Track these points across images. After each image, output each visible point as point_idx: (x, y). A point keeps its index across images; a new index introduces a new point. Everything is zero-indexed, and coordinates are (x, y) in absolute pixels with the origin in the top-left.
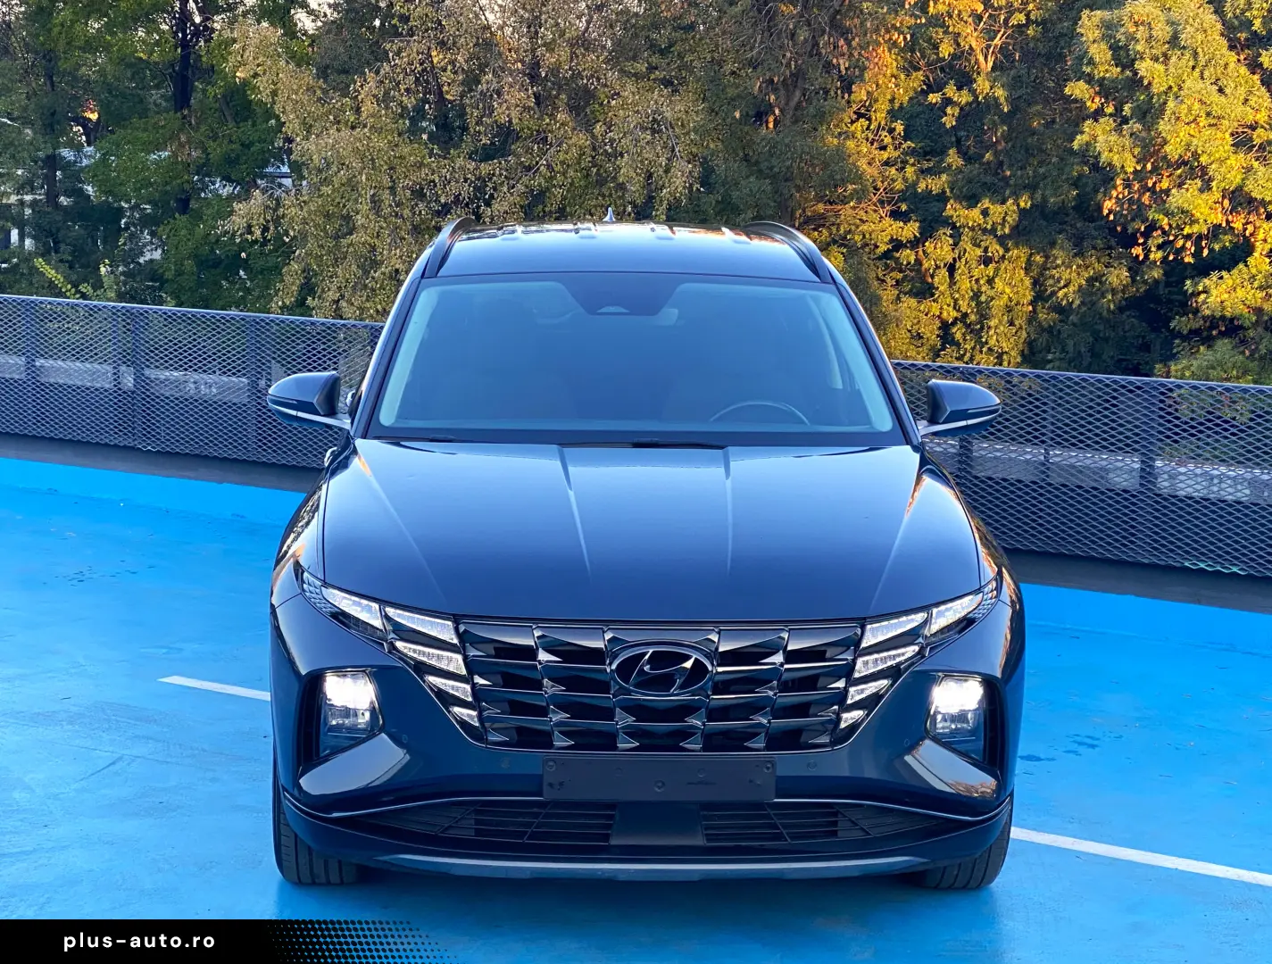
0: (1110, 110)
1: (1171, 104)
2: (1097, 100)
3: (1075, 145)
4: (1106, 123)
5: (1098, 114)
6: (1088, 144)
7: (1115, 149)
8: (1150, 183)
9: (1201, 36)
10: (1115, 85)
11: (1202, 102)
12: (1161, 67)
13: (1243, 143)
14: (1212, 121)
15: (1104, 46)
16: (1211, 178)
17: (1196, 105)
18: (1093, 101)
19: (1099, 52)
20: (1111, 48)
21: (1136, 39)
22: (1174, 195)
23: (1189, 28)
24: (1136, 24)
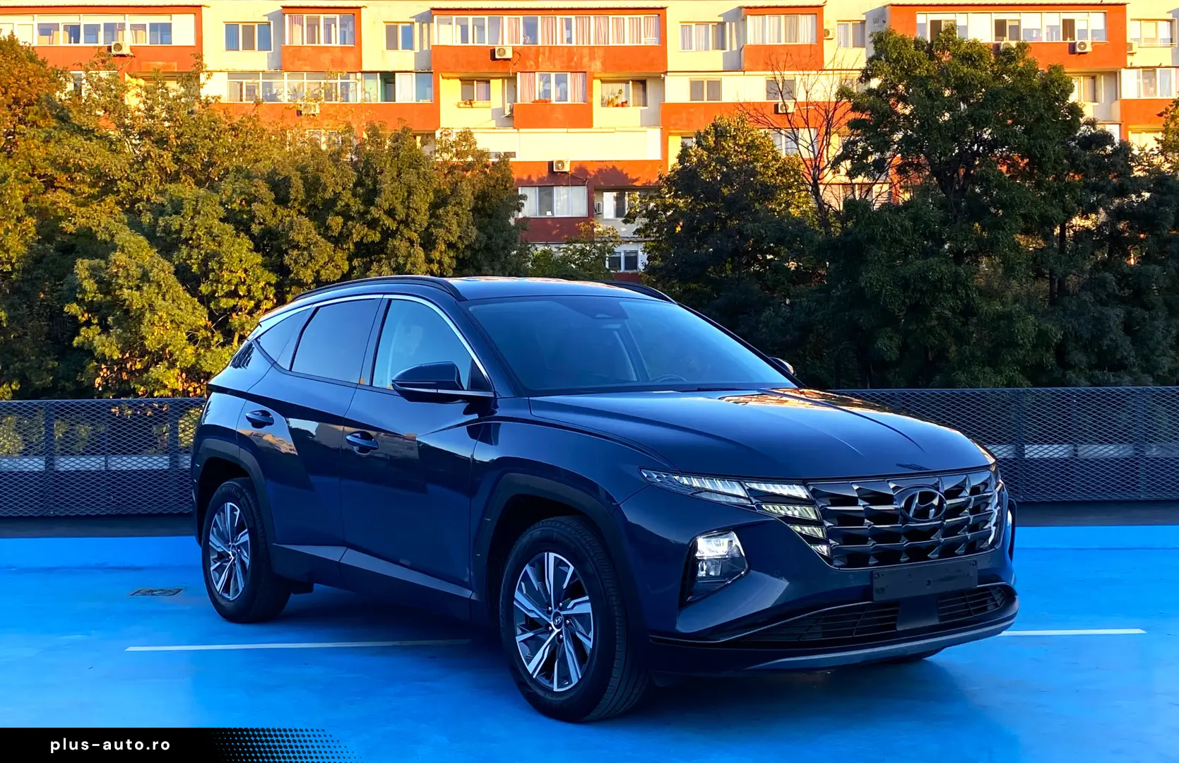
0: (96, 321)
1: (148, 315)
2: (86, 315)
3: (75, 343)
4: (96, 329)
5: (88, 324)
6: (83, 343)
7: (107, 346)
8: (128, 366)
9: (163, 275)
10: (100, 304)
11: (167, 313)
12: (138, 293)
13: (192, 339)
14: (174, 326)
15: (92, 281)
16: (176, 360)
17: (165, 316)
18: (83, 316)
19: (89, 285)
20: (96, 282)
21: (118, 276)
22: (152, 372)
23: (155, 270)
24: (118, 267)
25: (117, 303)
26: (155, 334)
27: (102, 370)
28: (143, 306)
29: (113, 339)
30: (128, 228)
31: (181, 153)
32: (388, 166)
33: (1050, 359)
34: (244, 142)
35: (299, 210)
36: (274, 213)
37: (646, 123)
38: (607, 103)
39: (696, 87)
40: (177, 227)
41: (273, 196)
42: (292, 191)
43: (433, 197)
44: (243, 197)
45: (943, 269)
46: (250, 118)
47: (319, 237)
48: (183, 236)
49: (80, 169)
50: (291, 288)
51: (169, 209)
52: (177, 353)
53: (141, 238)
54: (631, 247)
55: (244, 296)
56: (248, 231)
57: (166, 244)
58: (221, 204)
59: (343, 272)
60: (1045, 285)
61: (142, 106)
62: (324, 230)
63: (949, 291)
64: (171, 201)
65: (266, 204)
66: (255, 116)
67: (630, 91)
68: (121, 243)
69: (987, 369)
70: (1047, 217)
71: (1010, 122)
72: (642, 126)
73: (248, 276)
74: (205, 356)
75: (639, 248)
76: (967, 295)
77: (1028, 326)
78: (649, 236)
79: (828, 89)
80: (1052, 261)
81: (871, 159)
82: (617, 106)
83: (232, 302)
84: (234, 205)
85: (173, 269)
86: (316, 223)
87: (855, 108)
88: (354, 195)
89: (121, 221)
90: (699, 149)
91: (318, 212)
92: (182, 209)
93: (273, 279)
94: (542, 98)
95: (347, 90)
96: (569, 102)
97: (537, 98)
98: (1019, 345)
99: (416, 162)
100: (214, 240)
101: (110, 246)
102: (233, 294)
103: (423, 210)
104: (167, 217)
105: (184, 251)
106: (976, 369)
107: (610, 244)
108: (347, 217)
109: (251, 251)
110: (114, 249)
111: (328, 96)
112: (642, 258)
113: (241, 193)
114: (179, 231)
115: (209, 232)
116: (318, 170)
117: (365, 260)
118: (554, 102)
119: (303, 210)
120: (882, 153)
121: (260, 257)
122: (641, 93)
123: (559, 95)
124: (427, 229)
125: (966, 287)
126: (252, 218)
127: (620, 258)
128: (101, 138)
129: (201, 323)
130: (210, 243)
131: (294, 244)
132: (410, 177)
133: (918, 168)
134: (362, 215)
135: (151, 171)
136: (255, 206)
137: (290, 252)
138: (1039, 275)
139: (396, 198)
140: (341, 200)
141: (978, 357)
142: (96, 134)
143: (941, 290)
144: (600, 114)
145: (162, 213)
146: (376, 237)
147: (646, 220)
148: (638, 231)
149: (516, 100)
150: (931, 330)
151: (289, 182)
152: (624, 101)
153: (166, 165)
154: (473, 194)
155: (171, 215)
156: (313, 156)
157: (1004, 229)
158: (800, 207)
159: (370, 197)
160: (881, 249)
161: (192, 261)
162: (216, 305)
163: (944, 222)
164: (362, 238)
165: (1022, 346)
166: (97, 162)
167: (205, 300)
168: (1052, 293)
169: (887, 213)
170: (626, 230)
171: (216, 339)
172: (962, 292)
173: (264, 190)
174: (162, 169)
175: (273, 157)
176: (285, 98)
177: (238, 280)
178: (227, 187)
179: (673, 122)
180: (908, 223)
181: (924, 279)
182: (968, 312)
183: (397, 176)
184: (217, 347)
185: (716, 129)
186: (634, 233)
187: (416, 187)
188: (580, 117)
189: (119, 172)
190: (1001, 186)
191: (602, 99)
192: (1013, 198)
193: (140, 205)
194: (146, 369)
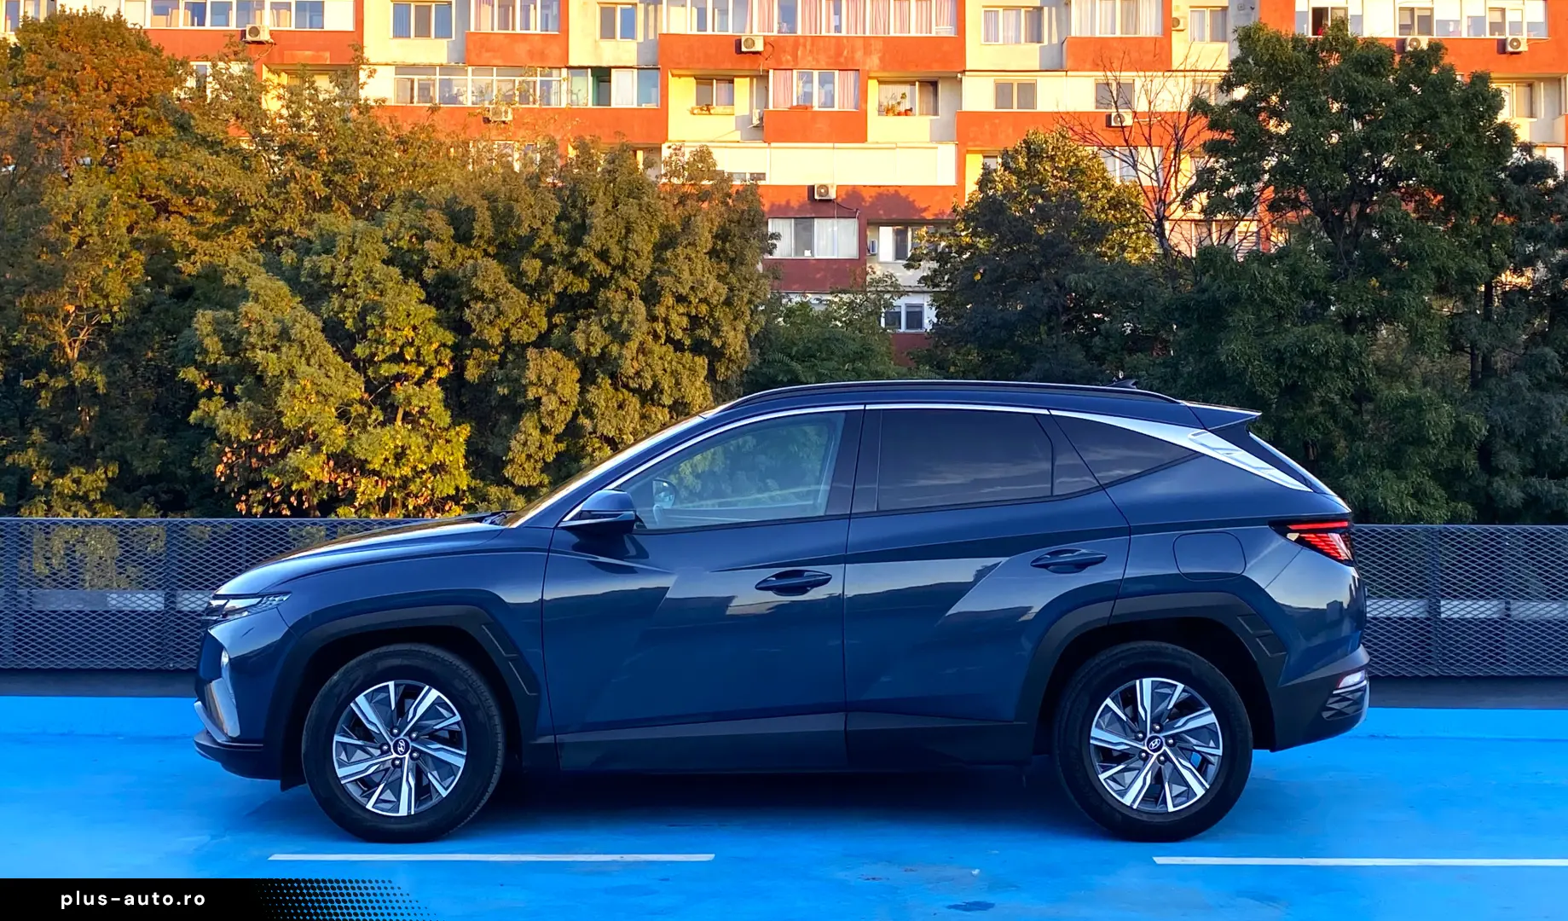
0: (219, 390)
1: (287, 385)
2: (207, 383)
3: (191, 419)
4: (219, 401)
5: (209, 394)
6: (202, 419)
7: (232, 421)
8: (260, 450)
9: (307, 332)
10: (225, 370)
11: (313, 383)
12: (274, 356)
13: (343, 415)
14: (321, 398)
15: (216, 339)
16: (322, 444)
17: (309, 386)
18: (203, 384)
19: (212, 344)
20: (222, 340)
21: (249, 333)
22: (290, 458)
23: (297, 325)
24: (250, 321)
25: (250, 368)
26: (296, 409)
27: (226, 454)
28: (282, 372)
29: (242, 414)
30: (263, 270)
31: (334, 172)
32: (601, 194)
33: (1471, 462)
34: (415, 159)
35: (485, 250)
36: (453, 253)
37: (938, 139)
38: (887, 111)
39: (1002, 91)
40: (328, 270)
41: (452, 232)
42: (477, 226)
43: (658, 236)
44: (413, 232)
45: (1328, 339)
46: (423, 129)
47: (510, 286)
48: (335, 282)
49: (203, 192)
50: (472, 351)
51: (317, 246)
52: (324, 434)
53: (281, 283)
54: (915, 300)
55: (412, 361)
56: (419, 277)
57: (313, 292)
58: (385, 241)
59: (540, 332)
60: (1465, 360)
61: (285, 112)
62: (517, 278)
63: (1337, 369)
64: (321, 235)
65: (442, 242)
66: (430, 125)
67: (913, 96)
68: (254, 290)
69: (1387, 473)
70: (1468, 273)
71: (1418, 147)
72: (931, 141)
73: (417, 334)
74: (359, 439)
75: (924, 300)
76: (1361, 374)
77: (1441, 419)
78: (938, 286)
79: (1178, 100)
80: (1474, 330)
81: (1234, 192)
82: (899, 114)
83: (395, 369)
84: (401, 243)
85: (320, 325)
86: (506, 267)
87: (1213, 126)
88: (557, 231)
89: (255, 261)
90: (1006, 173)
91: (508, 251)
92: (335, 247)
93: (450, 338)
94: (801, 103)
95: (549, 92)
96: (836, 109)
97: (795, 104)
98: (1429, 442)
99: (637, 189)
100: (374, 288)
101: (239, 294)
102: (398, 358)
103: (646, 252)
104: (315, 258)
105: (336, 301)
106: (1372, 472)
107: (887, 296)
108: (548, 261)
109: (422, 302)
110: (246, 296)
111: (524, 98)
112: (930, 316)
113: (411, 227)
114: (330, 276)
115: (368, 277)
116: (510, 199)
117: (569, 315)
118: (816, 108)
119: (491, 250)
120: (1249, 185)
121: (434, 310)
122: (931, 99)
123: (823, 100)
124: (649, 277)
125: (1361, 365)
126: (425, 259)
127: (899, 313)
128: (231, 151)
129: (355, 395)
130: (369, 291)
131: (479, 294)
132: (630, 209)
133: (1296, 205)
134: (567, 257)
135: (294, 196)
136: (428, 244)
137: (472, 304)
138: (1457, 348)
139: (611, 236)
140: (539, 238)
141: (1374, 457)
142: (225, 147)
143: (1327, 368)
144: (878, 125)
145: (308, 252)
146: (585, 286)
147: (935, 265)
148: (924, 279)
149: (767, 106)
150: (1311, 421)
151: (474, 214)
152: (908, 108)
153: (315, 188)
154: (710, 232)
155: (319, 255)
156: (504, 181)
157: (1410, 287)
158: (1140, 251)
159: (577, 233)
160: (1247, 312)
161: (346, 314)
162: (375, 372)
163: (1331, 278)
164: (566, 288)
165: (1433, 444)
166: (225, 183)
167: (359, 365)
168: (1473, 373)
169: (1255, 265)
170: (908, 277)
171: (374, 417)
172: (1353, 370)
173: (440, 225)
174: (308, 193)
175: (453, 181)
176: (468, 100)
177: (405, 340)
178: (392, 218)
179: (971, 135)
180: (1281, 278)
181: (1304, 352)
182: (1362, 396)
183: (613, 207)
184: (375, 427)
185: (1028, 148)
186: (919, 282)
187: (636, 223)
188: (850, 128)
189: (254, 196)
190: (1407, 232)
191: (880, 106)
192: (1422, 247)
193: (280, 240)
194: (283, 454)
